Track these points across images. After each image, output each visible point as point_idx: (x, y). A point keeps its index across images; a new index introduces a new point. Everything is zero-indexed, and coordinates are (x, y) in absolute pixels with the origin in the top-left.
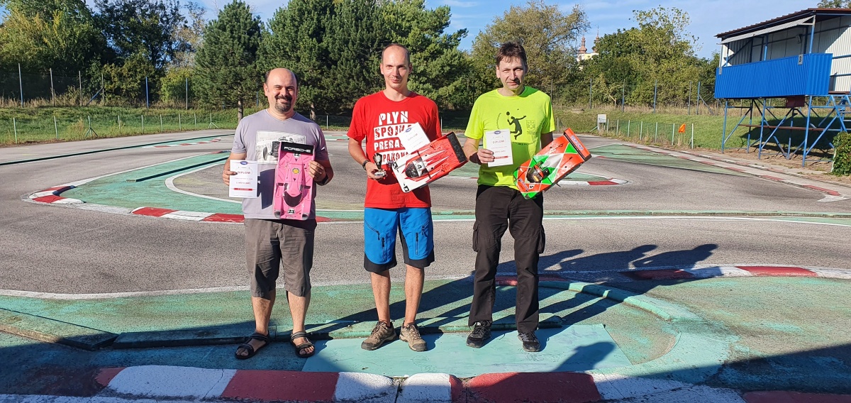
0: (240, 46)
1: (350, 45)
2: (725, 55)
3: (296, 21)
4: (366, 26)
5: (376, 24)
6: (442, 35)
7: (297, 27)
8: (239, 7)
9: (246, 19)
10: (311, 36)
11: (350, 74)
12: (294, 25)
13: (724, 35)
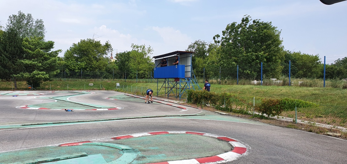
6: (50, 52)
13: (155, 57)
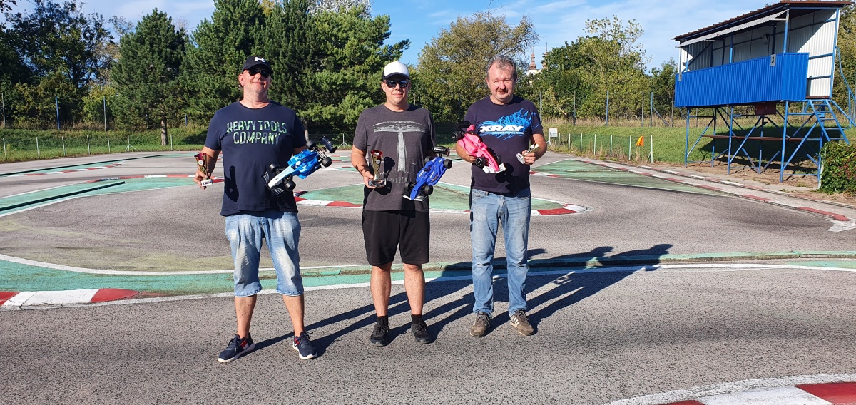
0: (161, 60)
1: (281, 57)
2: (684, 60)
3: (220, 32)
4: (299, 36)
5: (309, 34)
6: (382, 47)
7: (222, 39)
8: (159, 19)
9: (168, 31)
10: (238, 49)
11: (282, 89)
12: (218, 37)
13: (681, 39)
